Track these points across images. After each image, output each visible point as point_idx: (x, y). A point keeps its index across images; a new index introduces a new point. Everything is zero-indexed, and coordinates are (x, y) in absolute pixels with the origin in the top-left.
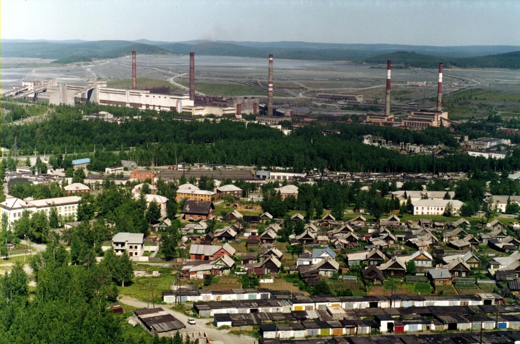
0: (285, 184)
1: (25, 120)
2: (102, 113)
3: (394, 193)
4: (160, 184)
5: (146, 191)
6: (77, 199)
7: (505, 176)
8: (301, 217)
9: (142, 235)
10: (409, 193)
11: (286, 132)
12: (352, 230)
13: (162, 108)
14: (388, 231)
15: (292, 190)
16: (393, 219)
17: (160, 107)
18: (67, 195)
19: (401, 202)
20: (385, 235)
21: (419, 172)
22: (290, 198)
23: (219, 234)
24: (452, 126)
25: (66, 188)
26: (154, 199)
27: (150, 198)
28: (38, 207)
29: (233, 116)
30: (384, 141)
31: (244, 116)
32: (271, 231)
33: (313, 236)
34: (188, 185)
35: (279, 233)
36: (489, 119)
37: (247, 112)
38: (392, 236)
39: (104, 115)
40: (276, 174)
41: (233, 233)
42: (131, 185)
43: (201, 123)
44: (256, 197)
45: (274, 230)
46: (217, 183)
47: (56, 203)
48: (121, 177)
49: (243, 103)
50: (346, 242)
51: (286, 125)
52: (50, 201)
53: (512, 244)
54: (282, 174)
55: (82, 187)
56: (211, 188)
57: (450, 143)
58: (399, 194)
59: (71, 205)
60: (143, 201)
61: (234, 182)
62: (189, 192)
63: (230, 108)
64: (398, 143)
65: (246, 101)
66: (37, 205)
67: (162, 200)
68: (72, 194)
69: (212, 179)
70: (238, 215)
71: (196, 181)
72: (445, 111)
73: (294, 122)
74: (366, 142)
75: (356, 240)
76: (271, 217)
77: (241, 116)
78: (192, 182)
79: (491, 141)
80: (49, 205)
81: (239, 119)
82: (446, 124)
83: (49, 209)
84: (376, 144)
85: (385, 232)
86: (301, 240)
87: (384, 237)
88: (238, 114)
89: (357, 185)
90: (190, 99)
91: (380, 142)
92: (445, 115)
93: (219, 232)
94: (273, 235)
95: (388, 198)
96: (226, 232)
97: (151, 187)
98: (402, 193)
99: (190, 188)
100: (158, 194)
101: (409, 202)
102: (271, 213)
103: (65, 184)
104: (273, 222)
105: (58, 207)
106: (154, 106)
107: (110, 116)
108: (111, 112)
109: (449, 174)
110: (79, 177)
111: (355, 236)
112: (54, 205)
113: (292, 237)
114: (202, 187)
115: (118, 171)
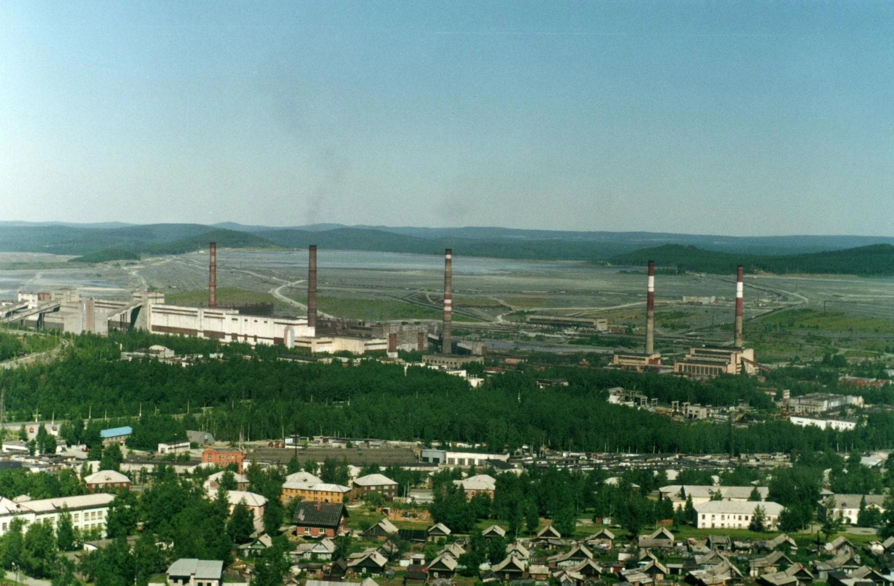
0: (472, 472)
1: (21, 360)
2: (155, 347)
3: (662, 489)
4: (253, 473)
5: (229, 484)
6: (108, 498)
7: (854, 461)
8: (501, 532)
9: (220, 563)
10: (688, 489)
11: (474, 382)
12: (590, 555)
13: (259, 341)
14: (652, 556)
15: (485, 483)
16: (662, 536)
17: (255, 338)
18: (89, 492)
19: (676, 505)
20: (648, 564)
21: (706, 452)
22: (481, 497)
23: (356, 562)
24: (762, 372)
25: (88, 479)
26: (243, 499)
27: (234, 497)
28: (37, 513)
29: (382, 354)
30: (644, 398)
31: (402, 354)
32: (448, 557)
33: (521, 565)
34: (303, 474)
35: (461, 560)
36: (826, 361)
37: (407, 347)
38: (660, 566)
39: (158, 352)
40: (456, 456)
41: (381, 560)
42: (203, 474)
43: (327, 365)
44: (422, 496)
45: (452, 555)
46: (354, 471)
47: (69, 506)
48: (185, 460)
49: (401, 332)
50: (580, 577)
51: (473, 370)
52: (59, 502)
53: (869, 580)
54: (466, 456)
55: (116, 477)
56: (343, 479)
57: (759, 402)
58: (672, 491)
59: (96, 510)
60: (223, 502)
61: (383, 469)
62: (305, 486)
63: (377, 341)
64: (669, 402)
65: (405, 328)
66: (37, 509)
67: (256, 501)
68: (97, 490)
69: (345, 463)
70: (389, 527)
71: (316, 467)
72: (747, 347)
73: (489, 365)
74: (613, 399)
75: (597, 573)
76: (447, 531)
77: (396, 355)
78: (309, 470)
79: (829, 399)
80: (58, 510)
81: (393, 359)
82: (751, 369)
83: (56, 516)
84: (631, 404)
85: (648, 558)
86: (501, 573)
87: (646, 568)
88: (392, 350)
89: (598, 475)
90: (309, 325)
91: (637, 400)
92: (749, 354)
93: (356, 558)
94: (452, 564)
95: (653, 497)
96: (369, 559)
97: (238, 478)
98: (676, 489)
99: (305, 480)
100: (250, 490)
101: (689, 504)
102: (448, 525)
103: (87, 472)
104: (451, 540)
105: (73, 513)
106: (246, 336)
107: (170, 353)
108: (170, 348)
109: (758, 456)
110: (112, 460)
111: (594, 565)
112: (67, 509)
113: (484, 566)
114: (326, 479)
115: (181, 449)
